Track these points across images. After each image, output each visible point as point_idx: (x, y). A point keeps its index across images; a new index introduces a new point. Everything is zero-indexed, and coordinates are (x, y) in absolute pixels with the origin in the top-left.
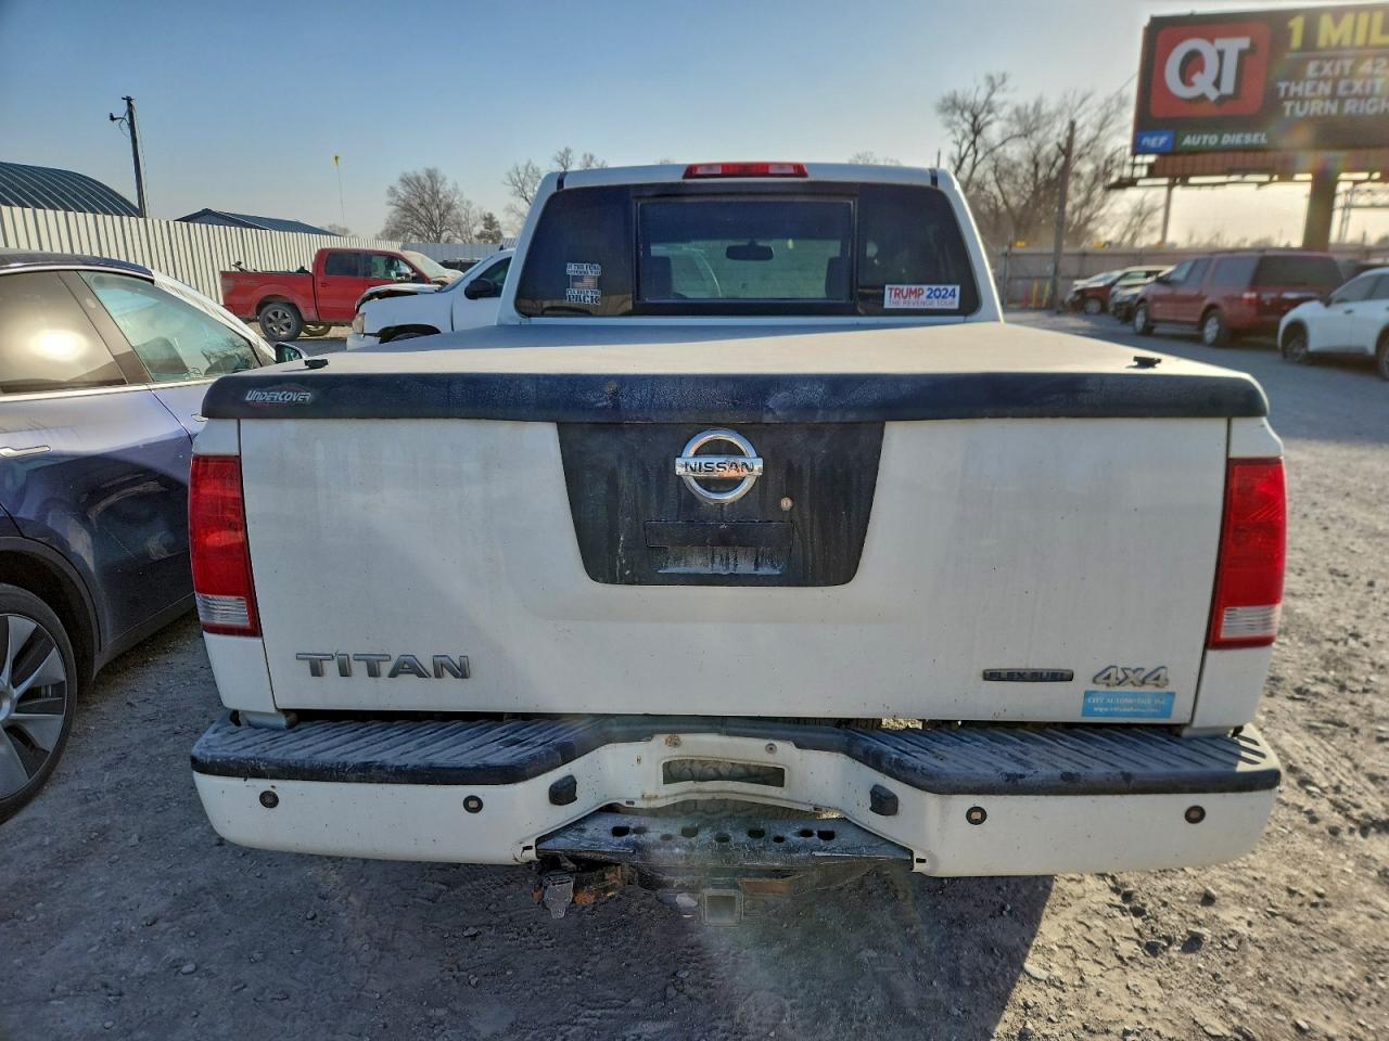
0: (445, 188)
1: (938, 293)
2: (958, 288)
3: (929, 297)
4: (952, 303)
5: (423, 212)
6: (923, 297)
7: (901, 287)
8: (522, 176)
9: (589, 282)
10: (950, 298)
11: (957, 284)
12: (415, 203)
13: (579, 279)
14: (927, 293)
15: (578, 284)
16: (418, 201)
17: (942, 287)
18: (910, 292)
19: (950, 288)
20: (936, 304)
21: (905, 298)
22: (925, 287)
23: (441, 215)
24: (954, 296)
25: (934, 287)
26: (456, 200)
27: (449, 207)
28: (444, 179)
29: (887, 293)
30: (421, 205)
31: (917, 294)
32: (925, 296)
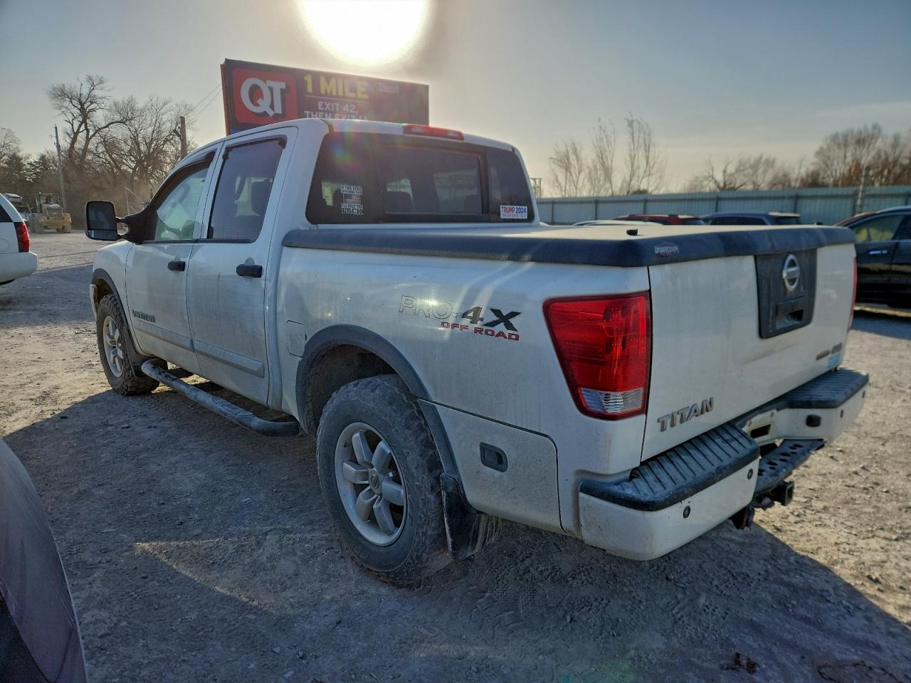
6: (515, 213)
13: (349, 196)
14: (516, 210)
22: (515, 207)
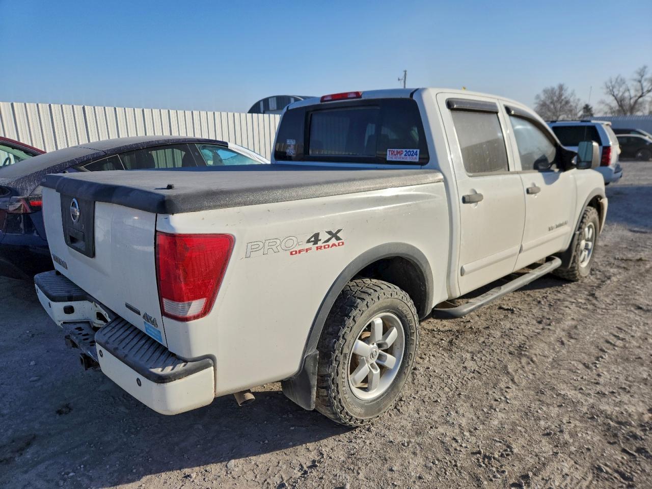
0: (566, 94)
1: (409, 153)
2: (418, 150)
3: (405, 155)
4: (416, 158)
5: (552, 106)
7: (394, 150)
8: (613, 83)
9: (292, 147)
10: (415, 156)
11: (418, 149)
12: (548, 103)
15: (289, 148)
16: (550, 101)
17: (411, 150)
18: (398, 153)
19: (415, 150)
20: (408, 159)
21: (395, 155)
23: (561, 107)
24: (417, 155)
25: (408, 150)
26: (572, 99)
27: (567, 102)
28: (568, 88)
29: (388, 152)
30: (552, 103)
31: (400, 153)
32: (403, 155)
